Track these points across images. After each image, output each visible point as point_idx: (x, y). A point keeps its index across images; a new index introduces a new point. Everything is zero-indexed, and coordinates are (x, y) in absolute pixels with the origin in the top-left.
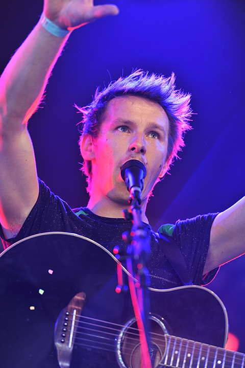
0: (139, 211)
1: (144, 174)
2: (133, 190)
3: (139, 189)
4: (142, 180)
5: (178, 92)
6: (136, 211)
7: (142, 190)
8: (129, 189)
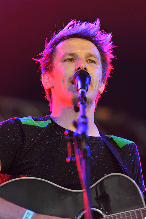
0: (84, 106)
1: (89, 80)
2: (80, 91)
3: (85, 91)
4: (87, 84)
5: (102, 32)
6: (82, 106)
7: (87, 91)
8: (78, 91)
